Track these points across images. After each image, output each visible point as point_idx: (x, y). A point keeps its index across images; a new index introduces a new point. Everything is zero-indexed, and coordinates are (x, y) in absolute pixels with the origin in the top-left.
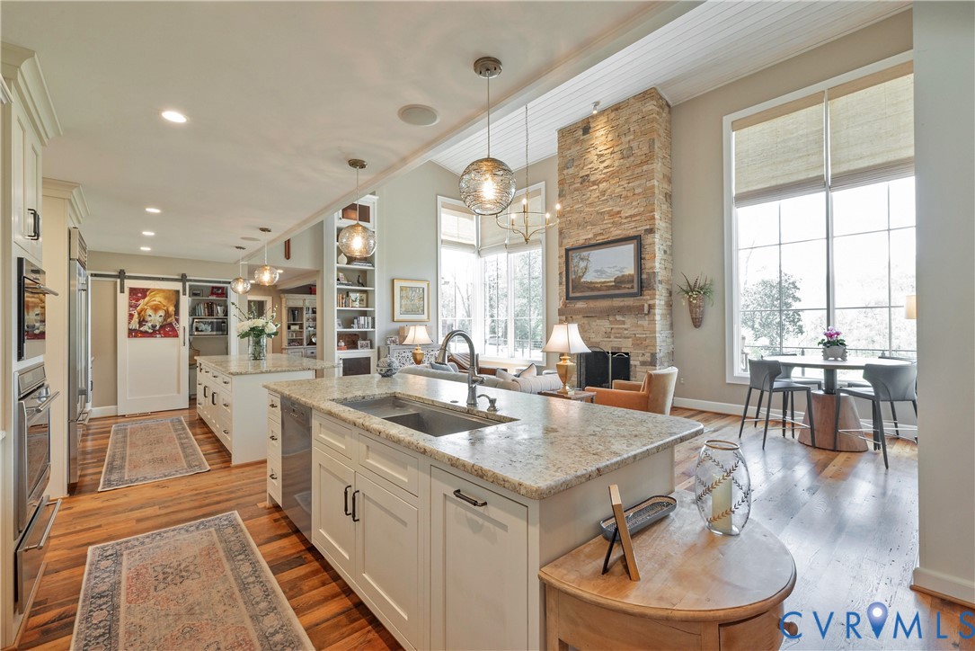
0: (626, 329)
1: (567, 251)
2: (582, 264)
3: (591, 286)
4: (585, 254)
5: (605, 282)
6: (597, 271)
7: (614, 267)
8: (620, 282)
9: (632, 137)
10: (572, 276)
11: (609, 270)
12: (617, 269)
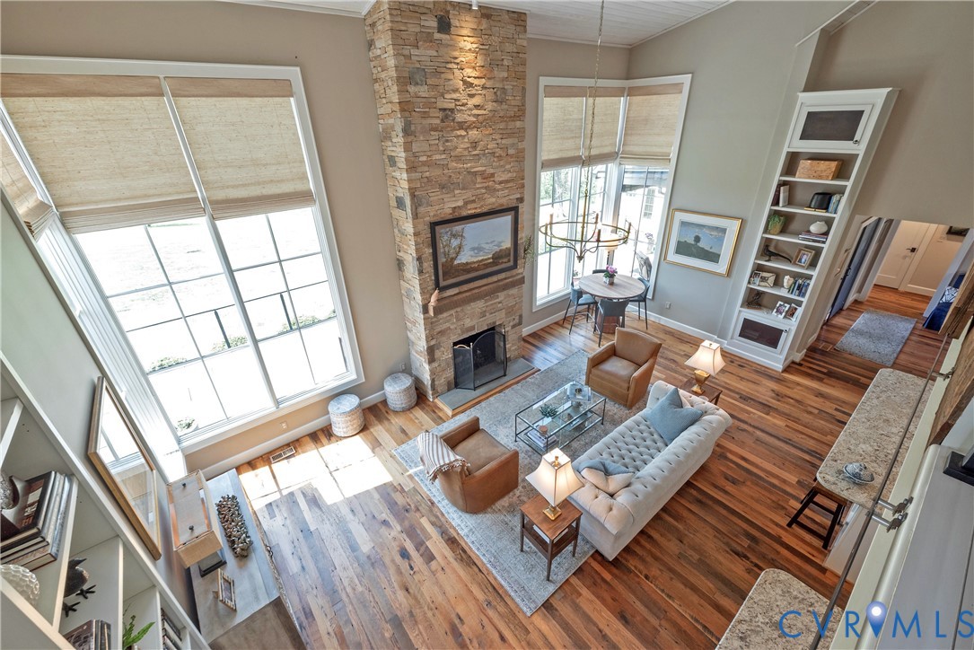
0: (499, 303)
1: (433, 225)
2: (455, 243)
3: (466, 268)
4: (457, 228)
5: (482, 260)
6: (473, 249)
7: (492, 242)
8: (497, 257)
9: (505, 75)
10: (442, 260)
11: (487, 246)
12: (496, 243)
